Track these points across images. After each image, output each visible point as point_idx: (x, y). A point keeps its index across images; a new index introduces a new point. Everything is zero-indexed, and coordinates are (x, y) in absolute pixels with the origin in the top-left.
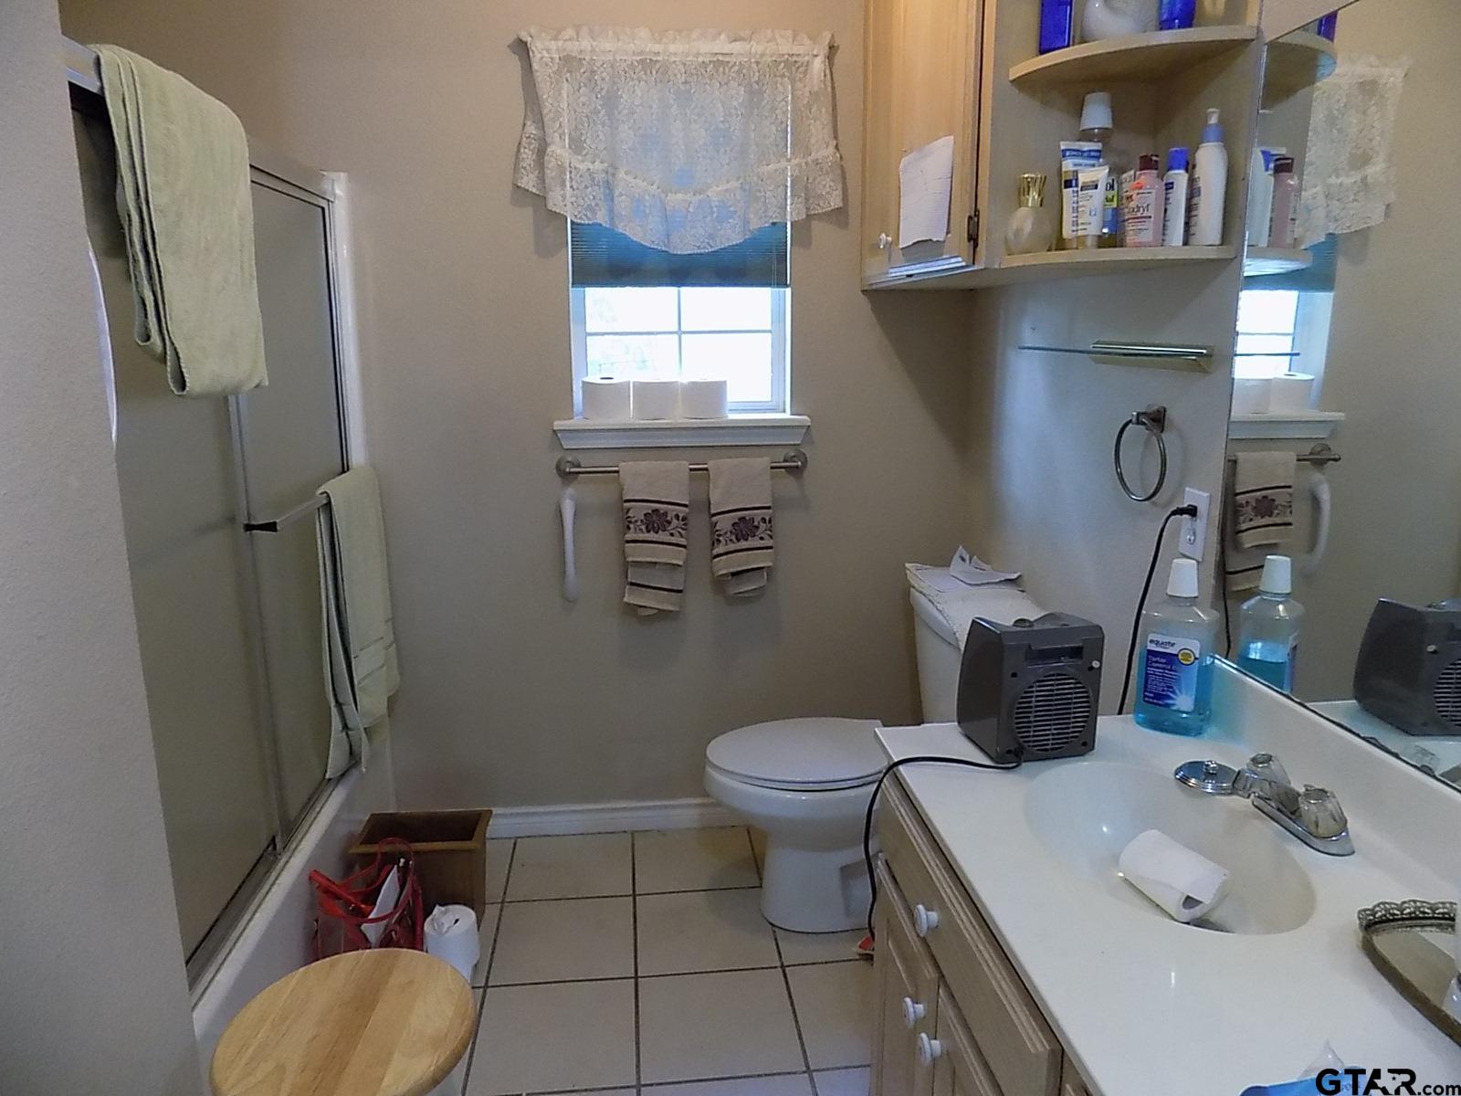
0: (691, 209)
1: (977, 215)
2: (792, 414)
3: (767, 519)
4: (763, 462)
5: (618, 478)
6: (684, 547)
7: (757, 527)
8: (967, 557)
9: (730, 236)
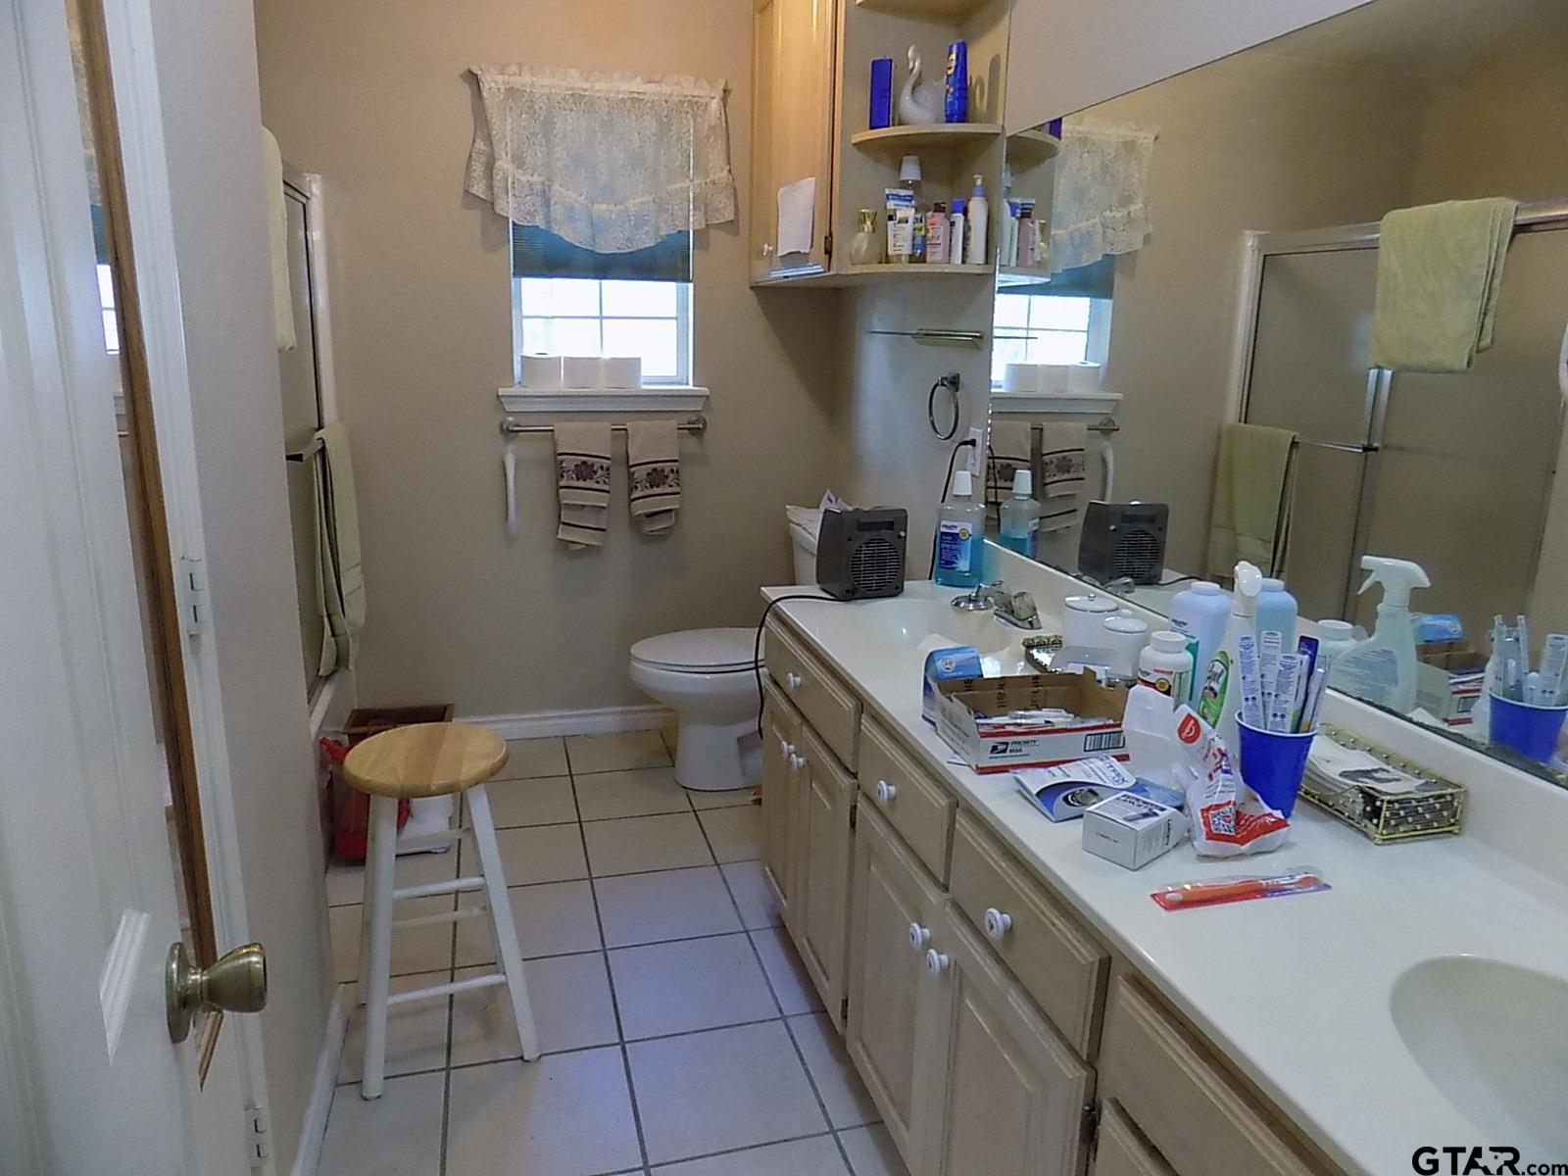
0: (613, 217)
1: (831, 234)
2: (694, 386)
3: (675, 469)
4: (673, 423)
5: (553, 436)
6: (608, 492)
7: (667, 477)
8: (833, 499)
9: (645, 241)
